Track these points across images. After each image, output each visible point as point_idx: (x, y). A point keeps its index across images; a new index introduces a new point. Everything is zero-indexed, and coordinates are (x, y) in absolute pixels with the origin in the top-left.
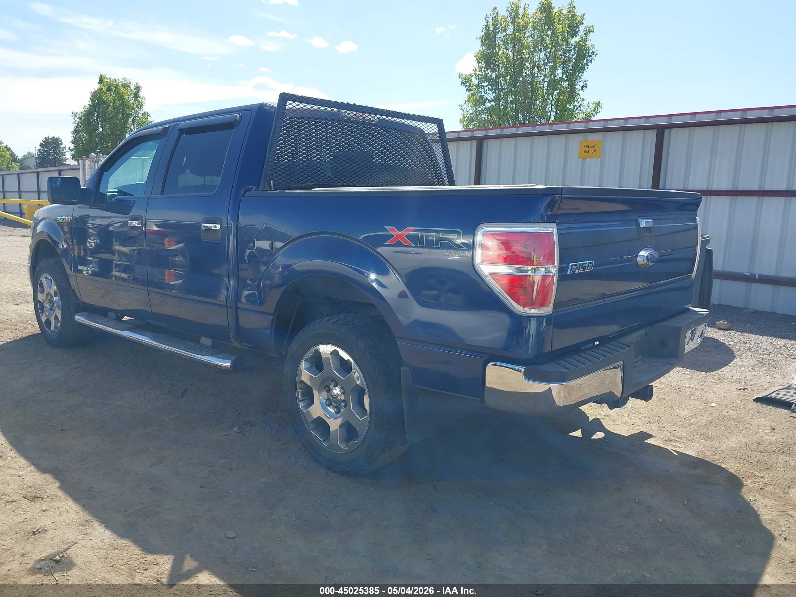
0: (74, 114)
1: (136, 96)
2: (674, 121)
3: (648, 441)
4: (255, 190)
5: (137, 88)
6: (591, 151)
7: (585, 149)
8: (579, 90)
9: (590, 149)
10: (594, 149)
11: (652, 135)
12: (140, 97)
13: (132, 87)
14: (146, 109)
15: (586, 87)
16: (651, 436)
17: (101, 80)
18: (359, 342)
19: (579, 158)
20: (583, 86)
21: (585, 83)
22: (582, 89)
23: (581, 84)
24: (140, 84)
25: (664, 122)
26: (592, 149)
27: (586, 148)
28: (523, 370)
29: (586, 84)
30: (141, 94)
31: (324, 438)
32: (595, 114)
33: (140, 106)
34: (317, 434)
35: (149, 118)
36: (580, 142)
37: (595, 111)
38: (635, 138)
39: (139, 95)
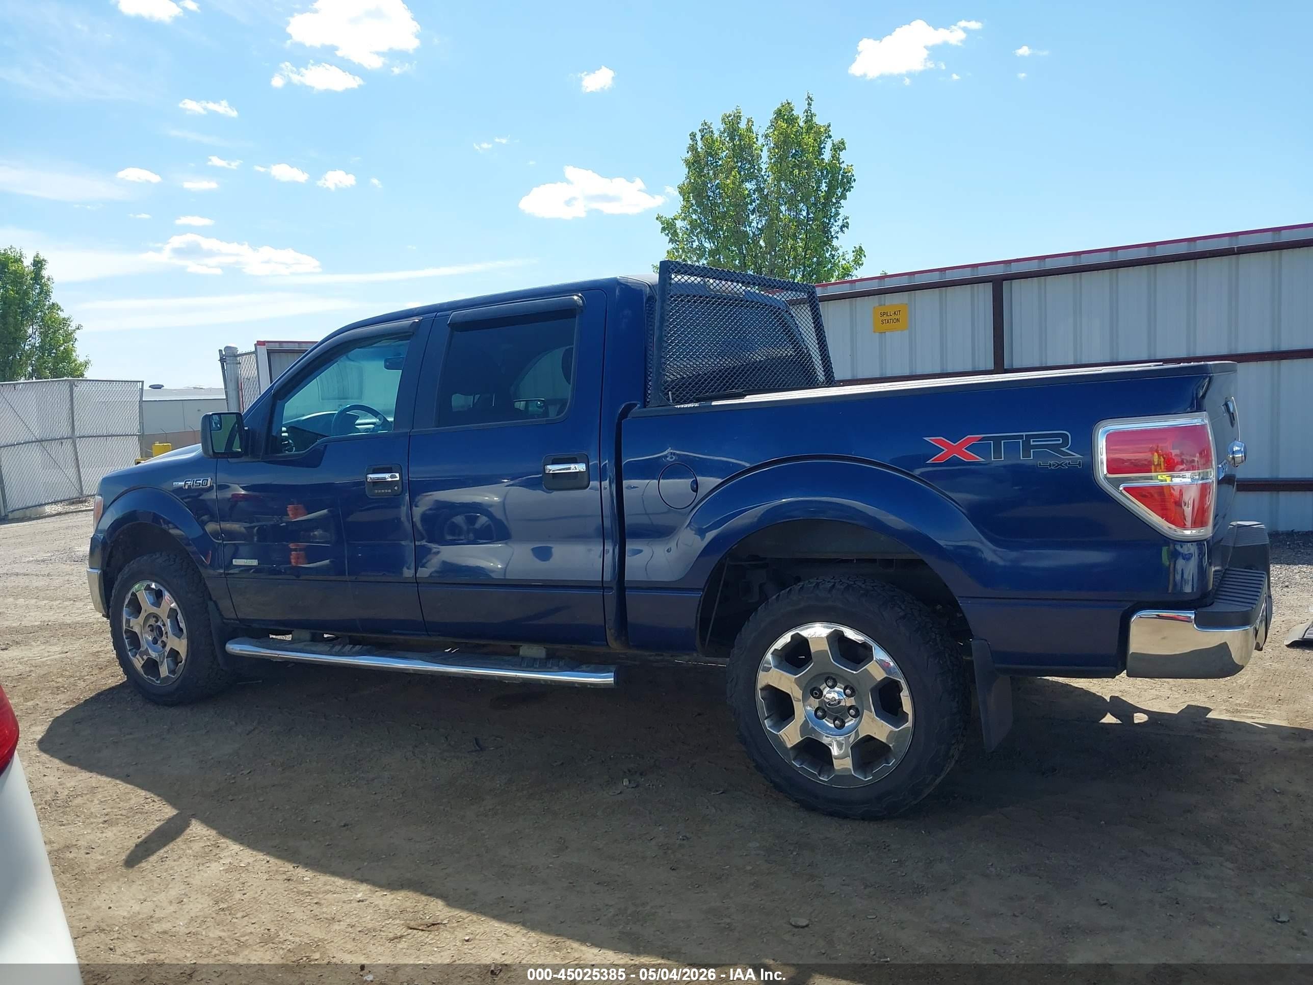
2: (1015, 269)
3: (1210, 716)
4: (639, 408)
6: (893, 321)
7: (882, 318)
8: (837, 232)
9: (890, 317)
10: (897, 317)
11: (986, 291)
15: (847, 227)
16: (1209, 710)
18: (884, 613)
19: (874, 332)
20: (843, 226)
21: (845, 221)
22: (842, 231)
23: (840, 223)
25: (999, 271)
26: (893, 317)
27: (885, 317)
28: (1193, 617)
29: (847, 223)
31: (818, 770)
32: (858, 267)
34: (805, 764)
36: (874, 308)
37: (858, 262)
38: (959, 296)
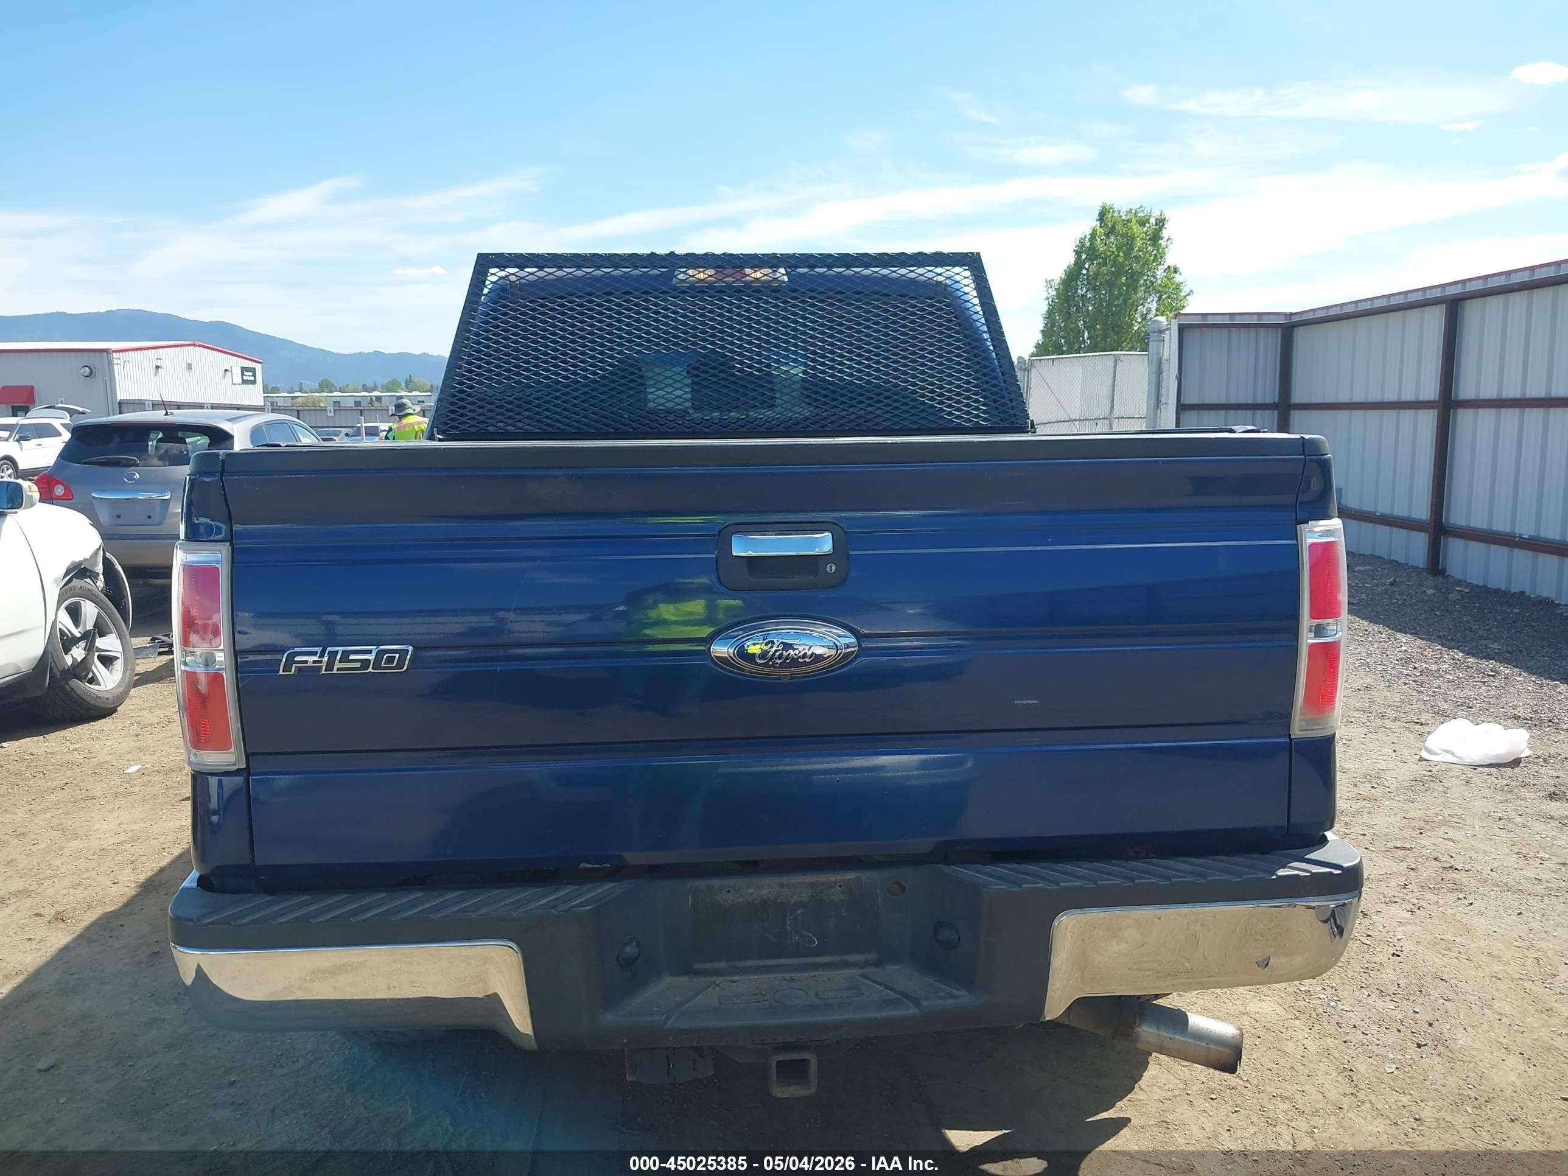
0: (1049, 283)
1: (1156, 237)
5: (1160, 222)
12: (1161, 238)
13: (1153, 221)
14: (1170, 260)
17: (1102, 216)
24: (1167, 215)
30: (1165, 233)
33: (1159, 257)
35: (1177, 275)
39: (1163, 235)
